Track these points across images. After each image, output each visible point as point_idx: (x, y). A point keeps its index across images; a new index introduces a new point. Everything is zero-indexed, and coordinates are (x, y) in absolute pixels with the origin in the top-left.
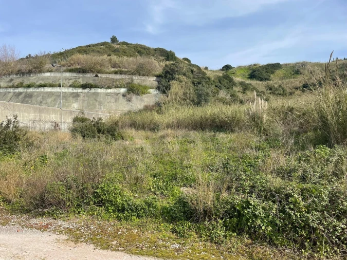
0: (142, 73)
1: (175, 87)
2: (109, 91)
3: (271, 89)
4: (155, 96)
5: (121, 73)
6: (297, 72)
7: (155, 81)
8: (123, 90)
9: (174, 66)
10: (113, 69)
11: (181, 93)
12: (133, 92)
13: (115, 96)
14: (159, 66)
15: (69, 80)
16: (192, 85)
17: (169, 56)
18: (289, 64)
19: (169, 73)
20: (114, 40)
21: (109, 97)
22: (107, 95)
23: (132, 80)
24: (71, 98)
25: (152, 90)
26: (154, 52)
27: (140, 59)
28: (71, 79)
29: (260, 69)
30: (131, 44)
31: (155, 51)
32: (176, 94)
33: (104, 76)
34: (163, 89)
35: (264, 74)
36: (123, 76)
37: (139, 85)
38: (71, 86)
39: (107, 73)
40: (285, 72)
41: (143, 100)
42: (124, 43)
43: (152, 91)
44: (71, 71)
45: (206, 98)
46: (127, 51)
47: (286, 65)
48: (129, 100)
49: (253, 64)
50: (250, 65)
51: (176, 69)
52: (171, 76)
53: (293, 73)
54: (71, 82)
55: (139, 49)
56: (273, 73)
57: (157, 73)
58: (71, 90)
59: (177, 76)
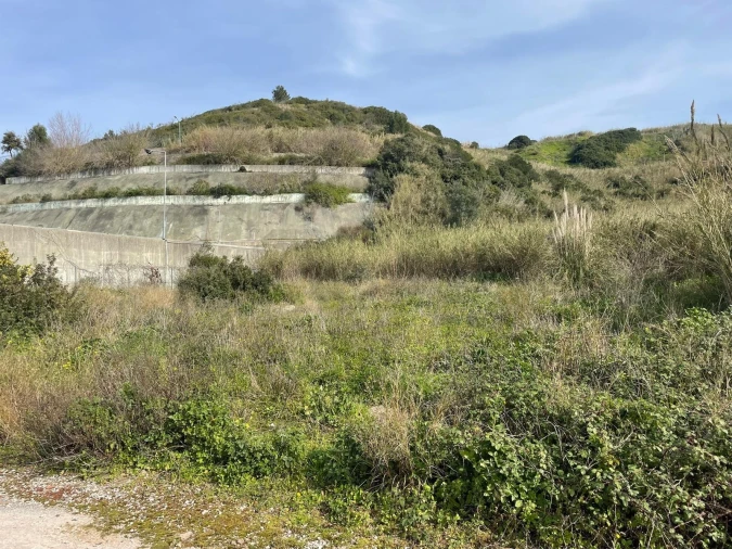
0: (335, 161)
1: (405, 187)
2: (268, 199)
3: (616, 185)
4: (363, 207)
5: (292, 161)
7: (364, 175)
8: (296, 198)
9: (403, 144)
10: (276, 155)
11: (416, 199)
12: (316, 201)
13: (280, 211)
14: (371, 143)
15: (187, 180)
16: (440, 181)
17: (394, 122)
18: (656, 130)
19: (392, 158)
20: (280, 94)
21: (268, 212)
22: (263, 209)
23: (315, 176)
24: (191, 217)
25: (356, 195)
26: (363, 115)
27: (332, 132)
28: (191, 178)
29: (592, 142)
30: (315, 102)
31: (366, 113)
32: (406, 203)
33: (256, 169)
34: (380, 191)
35: (603, 154)
36: (296, 169)
37: (329, 185)
38: (190, 193)
39: (263, 163)
40: (648, 147)
41: (338, 217)
42: (301, 100)
43: (355, 197)
44: (190, 161)
45: (471, 207)
46: (307, 117)
47: (650, 131)
48: (309, 218)
49: (576, 132)
50: (571, 136)
51: (407, 150)
52: (395, 165)
54: (191, 184)
55: (331, 111)
56: (621, 149)
57: (368, 159)
58: (190, 200)
59: (409, 165)
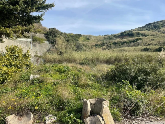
4: (47, 44)
6: (88, 39)
12: (36, 42)
18: (84, 35)
19: (52, 33)
22: (21, 42)
35: (76, 38)
37: (39, 38)
40: (83, 38)
41: (42, 46)
43: (45, 42)
47: (83, 35)
51: (56, 32)
53: (86, 39)
56: (79, 38)
